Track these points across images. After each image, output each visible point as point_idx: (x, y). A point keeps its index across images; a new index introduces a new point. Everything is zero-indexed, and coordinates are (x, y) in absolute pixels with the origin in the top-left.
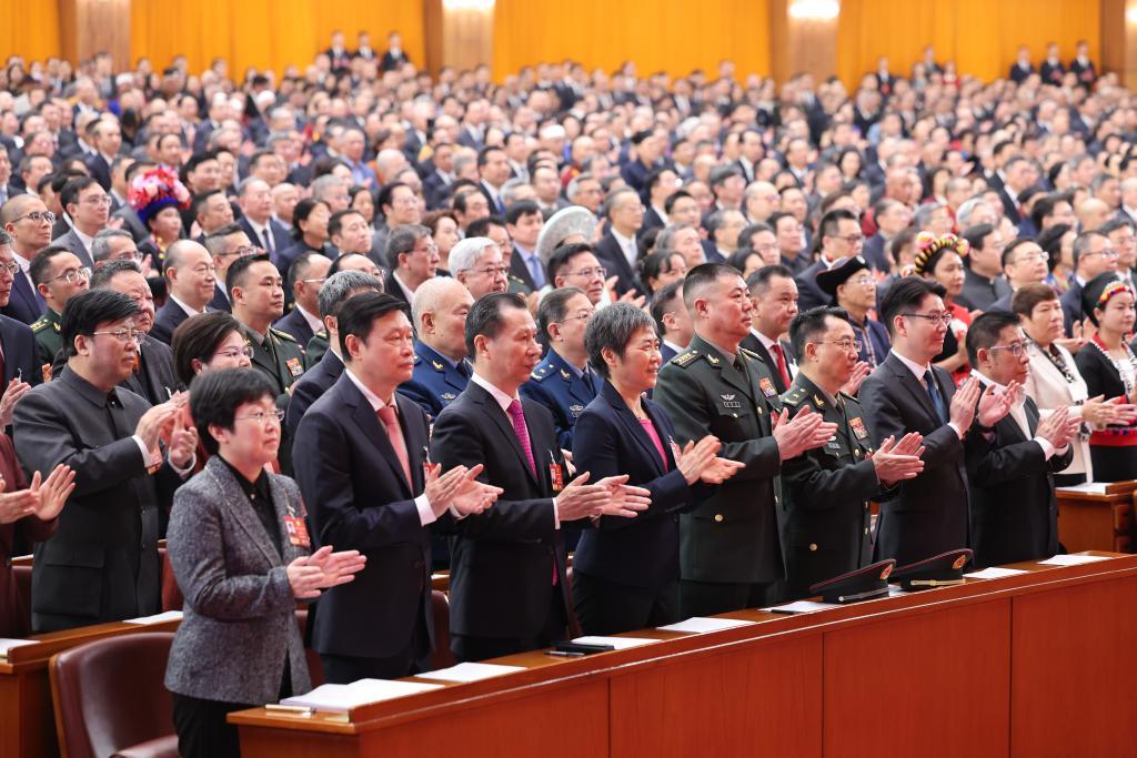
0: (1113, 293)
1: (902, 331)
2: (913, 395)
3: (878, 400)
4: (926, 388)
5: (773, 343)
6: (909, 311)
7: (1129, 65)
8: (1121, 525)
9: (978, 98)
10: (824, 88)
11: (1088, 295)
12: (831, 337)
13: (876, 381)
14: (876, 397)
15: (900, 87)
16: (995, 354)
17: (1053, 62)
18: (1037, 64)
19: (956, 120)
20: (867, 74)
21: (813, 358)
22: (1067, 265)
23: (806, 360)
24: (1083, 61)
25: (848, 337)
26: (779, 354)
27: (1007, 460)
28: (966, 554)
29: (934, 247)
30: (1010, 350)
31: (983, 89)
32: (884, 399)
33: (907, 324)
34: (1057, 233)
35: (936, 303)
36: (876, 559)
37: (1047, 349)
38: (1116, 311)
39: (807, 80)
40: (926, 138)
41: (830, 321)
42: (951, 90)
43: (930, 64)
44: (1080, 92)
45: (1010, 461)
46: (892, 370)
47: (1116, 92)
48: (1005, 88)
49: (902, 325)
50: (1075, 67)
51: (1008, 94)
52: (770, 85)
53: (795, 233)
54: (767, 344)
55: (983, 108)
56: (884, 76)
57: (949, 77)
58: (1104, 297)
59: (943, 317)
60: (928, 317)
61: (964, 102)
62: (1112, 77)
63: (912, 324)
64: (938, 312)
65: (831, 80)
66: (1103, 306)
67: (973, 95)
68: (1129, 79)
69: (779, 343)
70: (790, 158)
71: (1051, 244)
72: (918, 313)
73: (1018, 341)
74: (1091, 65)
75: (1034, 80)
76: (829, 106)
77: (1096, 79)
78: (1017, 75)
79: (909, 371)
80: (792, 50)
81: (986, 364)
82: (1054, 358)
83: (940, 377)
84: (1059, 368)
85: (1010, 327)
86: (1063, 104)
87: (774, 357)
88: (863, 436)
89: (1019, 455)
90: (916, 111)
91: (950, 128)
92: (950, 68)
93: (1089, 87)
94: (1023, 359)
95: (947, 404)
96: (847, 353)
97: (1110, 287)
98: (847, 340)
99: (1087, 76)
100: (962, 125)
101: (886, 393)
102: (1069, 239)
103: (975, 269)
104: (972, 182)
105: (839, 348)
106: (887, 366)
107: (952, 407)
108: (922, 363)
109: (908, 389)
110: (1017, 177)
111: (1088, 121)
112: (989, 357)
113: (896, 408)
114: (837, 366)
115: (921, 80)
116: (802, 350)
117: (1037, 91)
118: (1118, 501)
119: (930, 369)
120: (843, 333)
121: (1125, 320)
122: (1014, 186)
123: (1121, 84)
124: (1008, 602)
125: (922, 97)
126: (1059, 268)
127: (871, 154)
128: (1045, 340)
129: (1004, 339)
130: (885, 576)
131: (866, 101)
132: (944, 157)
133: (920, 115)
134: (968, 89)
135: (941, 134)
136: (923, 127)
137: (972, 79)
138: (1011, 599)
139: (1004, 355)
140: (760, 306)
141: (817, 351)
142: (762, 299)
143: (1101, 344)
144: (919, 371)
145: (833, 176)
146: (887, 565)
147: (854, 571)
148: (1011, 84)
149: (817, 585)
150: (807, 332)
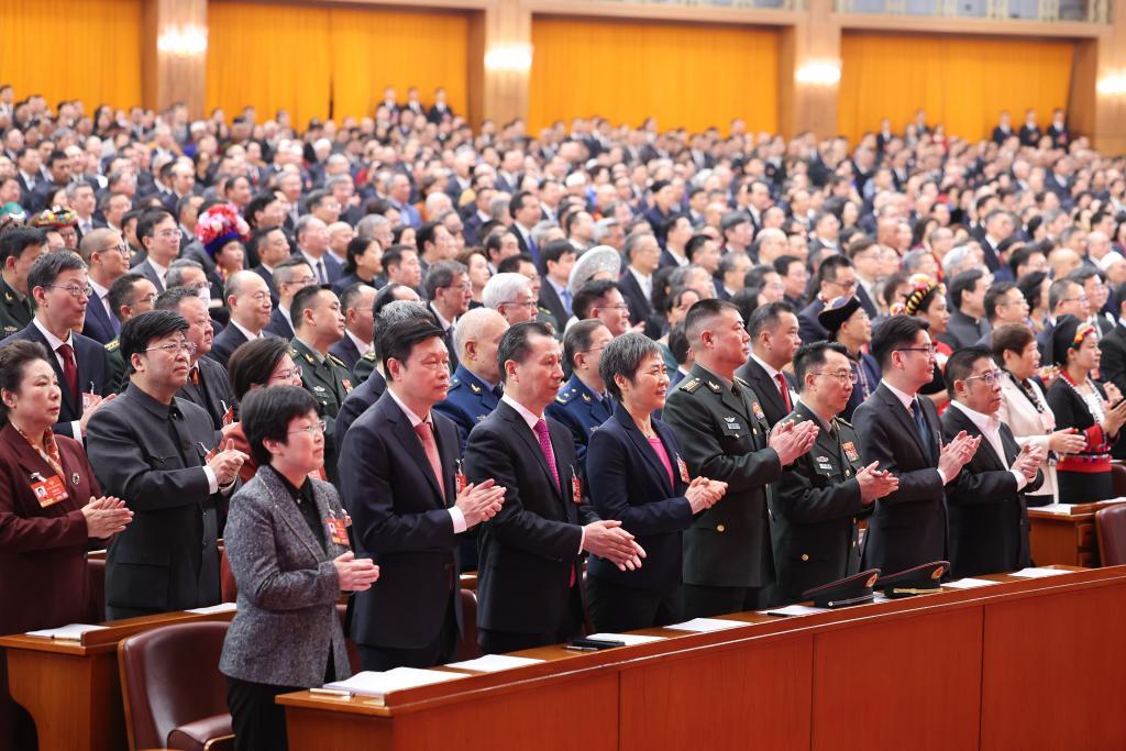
0: (1085, 334)
1: (897, 365)
2: (900, 421)
4: (913, 415)
5: (777, 373)
6: (904, 347)
7: (1099, 130)
8: (1084, 543)
9: (963, 158)
10: (825, 145)
12: (829, 368)
13: (868, 409)
14: (868, 423)
16: (970, 384)
17: (1031, 126)
18: (1017, 128)
19: (943, 176)
20: (868, 133)
21: (812, 388)
22: (1044, 309)
23: (805, 387)
24: (1058, 126)
25: (844, 370)
26: (782, 383)
28: (944, 565)
29: (924, 291)
30: (984, 379)
31: (968, 149)
33: (903, 357)
34: (1036, 280)
35: (925, 338)
36: (863, 568)
37: (1023, 382)
38: (1087, 350)
39: (810, 138)
40: (917, 192)
41: (830, 354)
42: (939, 149)
43: (921, 126)
46: (883, 399)
47: (1088, 154)
48: (987, 148)
49: (898, 359)
50: (1052, 132)
51: (991, 154)
52: (779, 142)
54: (772, 373)
55: (968, 167)
56: (886, 135)
57: (938, 138)
58: (1078, 337)
61: (952, 160)
62: (1084, 141)
63: (909, 357)
65: (834, 138)
66: (1077, 347)
67: (958, 155)
68: (1099, 143)
69: (782, 373)
70: (794, 207)
71: (1033, 289)
72: (913, 347)
73: (990, 371)
74: (1065, 130)
75: (1013, 142)
76: (830, 162)
77: (1071, 142)
78: (998, 137)
79: (897, 400)
81: (963, 394)
83: (925, 405)
84: (1031, 400)
85: (982, 359)
86: (1040, 164)
87: (777, 385)
88: (855, 459)
90: (907, 167)
91: (938, 183)
92: (940, 130)
93: (1064, 149)
94: (995, 388)
96: (842, 384)
97: (1082, 329)
98: (844, 373)
99: (1062, 139)
100: (949, 181)
101: (876, 420)
102: (1046, 285)
103: (965, 310)
104: (954, 232)
105: (836, 379)
106: (878, 395)
108: (910, 393)
109: (897, 417)
110: (998, 228)
111: (1062, 181)
112: (965, 387)
115: (912, 139)
116: (802, 380)
117: (1016, 152)
118: (1082, 521)
119: (916, 399)
120: (840, 366)
121: (1096, 358)
122: (996, 236)
123: (1092, 147)
124: (981, 610)
125: (914, 155)
126: (1035, 311)
127: (868, 206)
129: (977, 370)
130: (870, 584)
131: (864, 157)
132: (933, 209)
133: (912, 171)
134: (955, 149)
135: (931, 188)
136: (914, 182)
137: (958, 141)
138: (983, 607)
139: (978, 384)
140: (771, 339)
141: (816, 382)
142: (773, 333)
143: (1071, 380)
144: (907, 400)
145: (831, 224)
146: (873, 574)
147: (843, 580)
148: (993, 145)
149: (808, 592)
150: (808, 363)
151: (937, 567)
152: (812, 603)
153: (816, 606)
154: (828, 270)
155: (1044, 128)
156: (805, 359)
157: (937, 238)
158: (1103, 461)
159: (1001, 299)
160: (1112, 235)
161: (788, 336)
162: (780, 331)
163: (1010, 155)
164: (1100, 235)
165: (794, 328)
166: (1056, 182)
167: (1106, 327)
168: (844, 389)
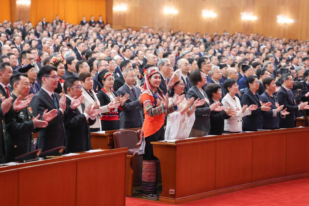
0: (107, 76)
1: (45, 82)
2: (48, 100)
3: (38, 102)
4: (52, 99)
5: (5, 86)
6: (47, 76)
7: (114, 23)
8: (109, 143)
9: (71, 29)
10: (26, 24)
11: (100, 76)
12: (22, 82)
13: (37, 96)
14: (37, 101)
15: (49, 25)
16: (73, 89)
17: (93, 21)
18: (88, 21)
19: (65, 34)
20: (40, 21)
21: (16, 89)
22: (95, 70)
23: (14, 89)
24: (101, 21)
25: (27, 82)
26: (7, 90)
27: (74, 120)
28: (63, 148)
29: (57, 61)
30: (77, 88)
31: (73, 26)
32: (40, 102)
33: (46, 79)
34: (92, 61)
35: (55, 73)
37: (89, 91)
38: (109, 81)
39: (21, 22)
40: (56, 38)
41: (22, 77)
42: (63, 26)
43: (58, 20)
44: (100, 28)
45: (75, 120)
46: (42, 93)
47: (110, 29)
48: (79, 27)
49: (45, 80)
50: (98, 22)
51: (80, 28)
52: (10, 23)
53: (15, 60)
54: (4, 86)
55: (73, 32)
56: (44, 23)
57: (63, 24)
58: (105, 77)
59: (57, 77)
60: (53, 77)
61: (67, 30)
62: (109, 25)
63: (48, 79)
64: (55, 75)
65: (29, 22)
66: (105, 80)
67: (70, 28)
68: (113, 26)
69: (7, 86)
70: (15, 41)
71: (91, 64)
72: (49, 76)
73: (79, 85)
74: (103, 22)
75: (87, 25)
76: (27, 29)
77: (104, 26)
78: (83, 24)
79: (47, 94)
80: (17, 14)
81: (70, 92)
82: (91, 94)
83: (56, 96)
84: (92, 97)
85: (77, 81)
86: (95, 31)
87: (6, 90)
88: (32, 113)
89: (78, 119)
90: (53, 32)
91: (63, 36)
92: (64, 21)
93: (103, 28)
94: (81, 91)
95: (58, 103)
96: (27, 87)
97: (107, 74)
98: (27, 83)
99: (102, 25)
100: (66, 36)
101: (40, 100)
102: (95, 62)
103: (69, 70)
104: (69, 49)
105: (24, 85)
106: (40, 92)
107: (59, 104)
108: (51, 91)
109: (47, 99)
110: (81, 48)
111: (102, 37)
112: (71, 90)
113: (43, 105)
114: (24, 91)
115: (55, 24)
116: (13, 86)
117: (88, 28)
118: (109, 136)
119: (53, 93)
120: (26, 81)
121: (111, 83)
122: (80, 50)
123: (111, 27)
124: (76, 163)
125: (55, 29)
126: (93, 71)
127: (40, 42)
128: (88, 89)
129: (75, 85)
130: (38, 154)
131: (39, 28)
132: (61, 43)
133: (54, 33)
134: (68, 26)
135: (60, 37)
136: (55, 36)
137: (69, 24)
138: (76, 162)
139: (75, 89)
140: (3, 75)
141: (17, 86)
142: (3, 73)
143: (105, 91)
144: (50, 94)
145: (27, 46)
146: (39, 151)
147: (28, 153)
148: (80, 26)
149: (17, 157)
150: (14, 80)
151: (61, 148)
152: (18, 161)
153: (20, 162)
154: (23, 55)
155: (96, 22)
156: (13, 79)
157: (63, 51)
158: (115, 117)
159: (80, 65)
160: (118, 51)
161: (9, 74)
162: (6, 72)
163: (86, 29)
164: (114, 50)
165: (11, 71)
166: (100, 36)
167: (116, 77)
168: (27, 88)
